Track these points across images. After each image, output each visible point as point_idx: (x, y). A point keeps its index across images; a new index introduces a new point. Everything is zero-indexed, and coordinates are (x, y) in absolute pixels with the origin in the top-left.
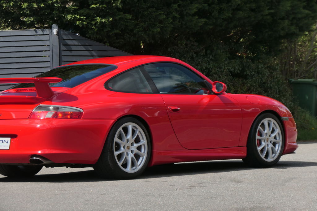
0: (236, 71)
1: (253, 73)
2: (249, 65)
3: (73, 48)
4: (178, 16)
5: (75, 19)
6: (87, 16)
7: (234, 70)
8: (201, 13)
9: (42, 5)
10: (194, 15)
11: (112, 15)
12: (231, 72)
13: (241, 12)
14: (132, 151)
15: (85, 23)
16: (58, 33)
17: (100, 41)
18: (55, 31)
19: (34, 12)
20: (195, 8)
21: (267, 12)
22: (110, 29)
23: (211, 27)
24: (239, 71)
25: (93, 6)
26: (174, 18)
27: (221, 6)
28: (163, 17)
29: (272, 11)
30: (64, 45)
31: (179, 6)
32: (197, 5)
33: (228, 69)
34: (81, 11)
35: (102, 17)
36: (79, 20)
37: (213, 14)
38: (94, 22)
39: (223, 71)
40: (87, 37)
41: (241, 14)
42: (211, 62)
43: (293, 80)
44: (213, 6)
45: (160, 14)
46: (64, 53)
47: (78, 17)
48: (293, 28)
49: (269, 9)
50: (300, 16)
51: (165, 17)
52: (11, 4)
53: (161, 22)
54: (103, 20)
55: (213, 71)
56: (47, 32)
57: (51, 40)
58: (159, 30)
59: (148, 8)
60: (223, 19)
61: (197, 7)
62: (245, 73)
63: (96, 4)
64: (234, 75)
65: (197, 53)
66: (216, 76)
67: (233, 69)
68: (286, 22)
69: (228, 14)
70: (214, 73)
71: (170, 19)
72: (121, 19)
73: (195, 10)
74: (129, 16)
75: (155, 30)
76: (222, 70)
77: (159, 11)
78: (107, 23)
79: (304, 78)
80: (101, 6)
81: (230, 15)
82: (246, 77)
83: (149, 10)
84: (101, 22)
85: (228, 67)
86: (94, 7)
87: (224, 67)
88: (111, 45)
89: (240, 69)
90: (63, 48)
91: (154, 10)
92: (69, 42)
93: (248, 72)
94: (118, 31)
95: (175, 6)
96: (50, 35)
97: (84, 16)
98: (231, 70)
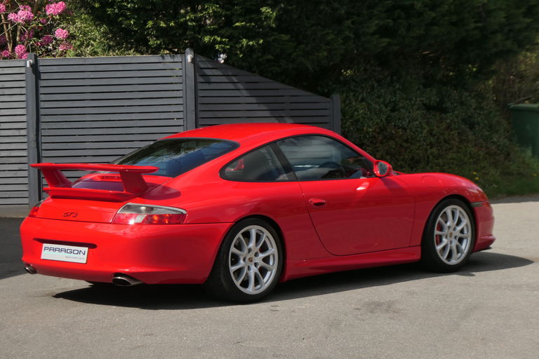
0: (431, 103)
1: (455, 104)
2: (450, 94)
3: (213, 79)
4: (352, 36)
5: (215, 42)
6: (231, 38)
7: (430, 102)
8: (384, 31)
9: (172, 24)
10: (373, 34)
11: (264, 36)
12: (425, 105)
13: (436, 28)
14: (256, 265)
15: (228, 47)
16: (193, 60)
17: (250, 69)
18: (189, 57)
19: (161, 33)
20: (373, 26)
21: (473, 25)
22: (260, 54)
23: (397, 48)
24: (435, 104)
25: (237, 24)
26: (346, 39)
27: (410, 22)
28: (331, 37)
29: (480, 25)
30: (202, 76)
31: (353, 23)
32: (377, 22)
33: (422, 101)
34: (223, 31)
35: (250, 39)
36: (221, 43)
37: (399, 32)
38: (239, 46)
39: (414, 104)
42: (398, 92)
43: (512, 105)
44: (399, 21)
45: (328, 33)
46: (200, 86)
47: (219, 39)
48: (509, 44)
49: (476, 22)
50: (518, 27)
51: (333, 36)
52: (132, 22)
53: (328, 43)
54: (251, 43)
55: (401, 105)
56: (178, 58)
57: (184, 69)
58: (325, 54)
59: (311, 27)
60: (412, 37)
61: (377, 25)
62: (444, 106)
63: (242, 22)
64: (428, 108)
65: (379, 81)
66: (404, 111)
68: (499, 37)
69: (419, 31)
70: (402, 108)
71: (340, 38)
72: (274, 40)
73: (374, 28)
74: (285, 37)
75: (320, 54)
76: (413, 102)
77: (327, 29)
78: (256, 46)
80: (248, 25)
81: (422, 32)
82: (444, 111)
83: (313, 28)
84: (248, 46)
85: (422, 99)
86: (237, 26)
87: (416, 98)
88: (261, 74)
89: (438, 100)
90: (200, 79)
91: (320, 28)
92: (208, 72)
93: (449, 105)
94: (270, 57)
95: (348, 23)
96: (184, 62)
97: (226, 38)
98: (425, 102)
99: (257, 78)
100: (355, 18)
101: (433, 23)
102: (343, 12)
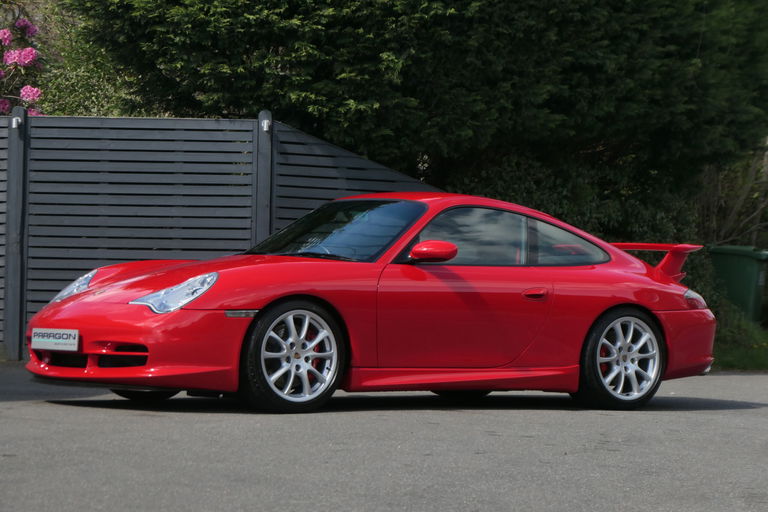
0: (611, 223)
2: (639, 213)
4: (511, 107)
5: (306, 102)
6: (331, 97)
7: (609, 222)
8: (555, 104)
9: (241, 70)
10: (540, 107)
11: (380, 98)
12: (601, 224)
13: (635, 106)
15: (326, 110)
16: (271, 128)
17: (352, 148)
18: (265, 124)
19: (224, 83)
20: (545, 91)
21: (682, 108)
22: (373, 127)
23: (572, 133)
24: (616, 225)
25: (343, 75)
26: (502, 110)
27: (596, 92)
28: (479, 107)
29: (693, 107)
30: (281, 153)
31: (513, 86)
32: (549, 87)
33: (598, 219)
34: (319, 85)
35: (359, 99)
36: (315, 103)
37: (578, 107)
38: (342, 110)
39: (588, 222)
40: (325, 139)
41: (634, 109)
42: (565, 202)
44: (579, 90)
45: (475, 101)
47: (313, 96)
48: (730, 144)
49: (686, 103)
50: (745, 118)
51: (483, 106)
52: (179, 66)
53: (475, 116)
54: (362, 107)
56: (247, 124)
57: (255, 141)
58: (470, 133)
59: (451, 88)
60: (597, 117)
61: (549, 91)
62: (629, 229)
63: (350, 72)
65: (538, 182)
67: (606, 219)
68: (719, 130)
69: (607, 108)
71: (493, 110)
72: (397, 106)
73: (545, 96)
74: (413, 102)
75: (463, 134)
76: (586, 219)
77: (474, 94)
78: (370, 112)
79: (733, 242)
80: (359, 78)
81: (612, 110)
83: (454, 91)
84: (358, 111)
85: (598, 215)
86: (344, 79)
87: (590, 214)
88: (372, 157)
89: (620, 219)
90: (278, 158)
91: (464, 91)
92: (290, 149)
93: (636, 228)
94: (388, 132)
95: (507, 86)
96: (255, 131)
97: (324, 95)
98: (603, 220)
99: (364, 162)
100: (516, 79)
101: (628, 98)
102: (500, 68)
